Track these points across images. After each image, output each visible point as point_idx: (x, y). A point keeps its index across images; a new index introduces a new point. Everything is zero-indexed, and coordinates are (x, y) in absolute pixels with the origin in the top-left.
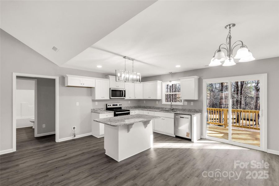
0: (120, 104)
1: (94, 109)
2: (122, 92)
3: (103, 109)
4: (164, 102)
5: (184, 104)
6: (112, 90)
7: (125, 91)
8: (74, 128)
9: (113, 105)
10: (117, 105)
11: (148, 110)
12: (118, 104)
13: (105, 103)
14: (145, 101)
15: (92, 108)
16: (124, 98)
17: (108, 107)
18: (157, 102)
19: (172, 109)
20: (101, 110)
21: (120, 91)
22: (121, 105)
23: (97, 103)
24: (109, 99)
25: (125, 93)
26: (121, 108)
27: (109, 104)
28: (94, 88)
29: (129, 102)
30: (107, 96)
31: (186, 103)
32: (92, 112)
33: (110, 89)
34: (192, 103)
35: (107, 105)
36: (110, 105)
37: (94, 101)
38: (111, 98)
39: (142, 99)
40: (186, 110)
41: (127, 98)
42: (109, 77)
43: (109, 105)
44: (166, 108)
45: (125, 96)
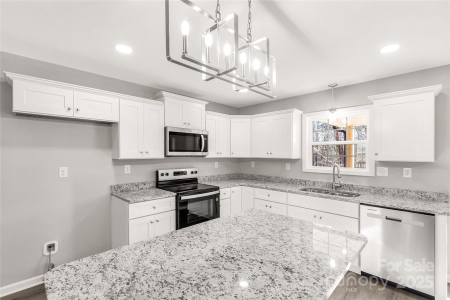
0: (194, 170)
1: (119, 187)
2: (197, 139)
3: (147, 186)
4: (308, 166)
5: (378, 174)
6: (171, 133)
7: (206, 136)
8: (51, 247)
9: (176, 174)
10: (184, 173)
11: (267, 188)
12: (189, 171)
13: (152, 168)
14: (253, 164)
15: (114, 183)
16: (205, 154)
17: (161, 178)
18: (288, 166)
19: (336, 187)
20: (141, 187)
21: (194, 135)
22: (196, 172)
23: (127, 169)
24: (163, 157)
25: (206, 142)
26: (195, 180)
27: (165, 172)
28: (116, 124)
29: (216, 164)
30: (156, 149)
31: (384, 172)
32: (112, 194)
33: (165, 128)
34: (407, 173)
35: (157, 172)
36: (167, 174)
37: (118, 162)
38: (169, 153)
39: (249, 156)
40: (384, 191)
41: (211, 154)
42: (162, 96)
43: (162, 175)
44: (314, 183)
45: (206, 150)
